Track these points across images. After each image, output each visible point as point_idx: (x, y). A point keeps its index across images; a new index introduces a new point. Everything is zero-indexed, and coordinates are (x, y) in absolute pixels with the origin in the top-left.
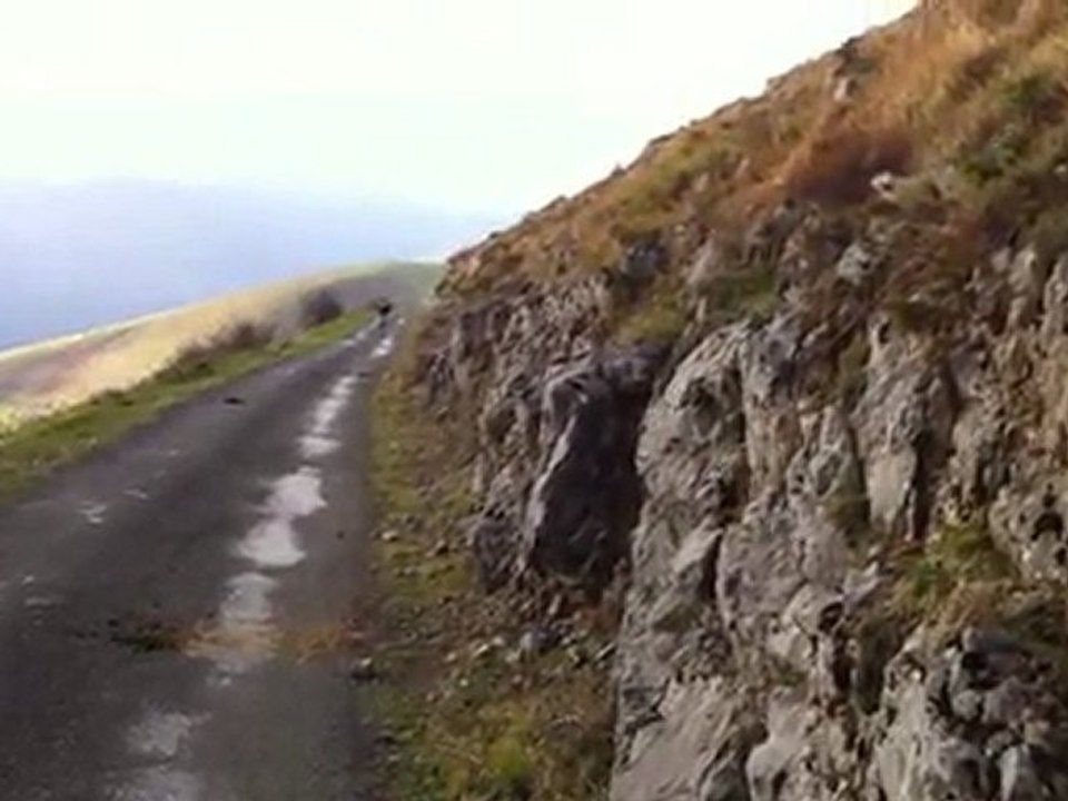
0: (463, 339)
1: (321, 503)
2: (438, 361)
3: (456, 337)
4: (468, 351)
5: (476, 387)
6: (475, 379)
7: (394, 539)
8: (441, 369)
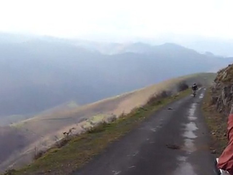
0: (225, 93)
1: (197, 128)
2: (219, 98)
3: (223, 93)
4: (226, 96)
5: (229, 105)
6: (228, 103)
7: (214, 134)
8: (220, 100)
